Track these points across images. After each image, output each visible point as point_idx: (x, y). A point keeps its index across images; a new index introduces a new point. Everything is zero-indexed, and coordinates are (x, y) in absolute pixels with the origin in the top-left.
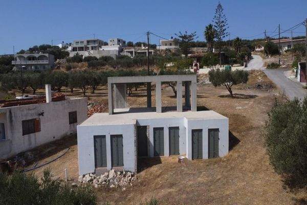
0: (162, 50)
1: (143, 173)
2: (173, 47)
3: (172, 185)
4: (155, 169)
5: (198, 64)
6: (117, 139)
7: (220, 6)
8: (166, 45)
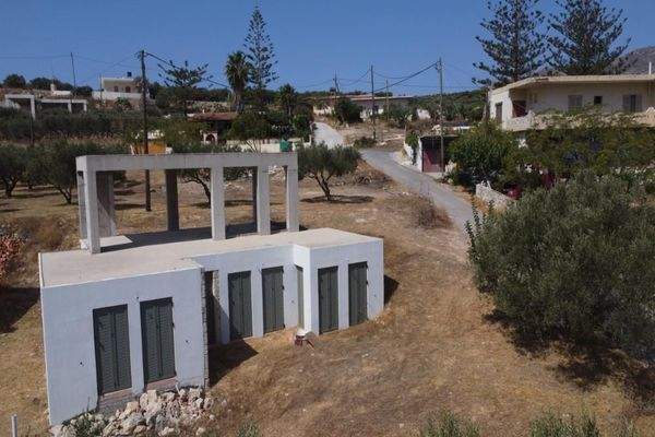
0: (108, 102)
1: (223, 384)
2: (135, 96)
3: (318, 394)
4: (248, 368)
5: (215, 135)
6: (157, 311)
7: (258, 16)
8: (116, 90)
